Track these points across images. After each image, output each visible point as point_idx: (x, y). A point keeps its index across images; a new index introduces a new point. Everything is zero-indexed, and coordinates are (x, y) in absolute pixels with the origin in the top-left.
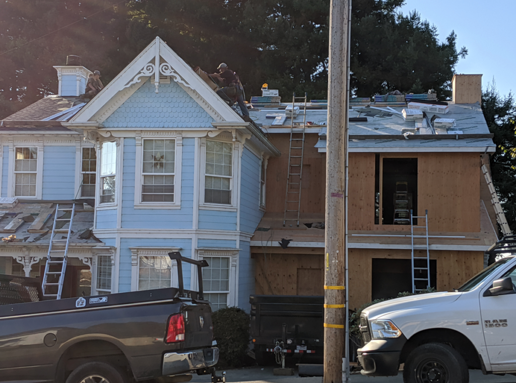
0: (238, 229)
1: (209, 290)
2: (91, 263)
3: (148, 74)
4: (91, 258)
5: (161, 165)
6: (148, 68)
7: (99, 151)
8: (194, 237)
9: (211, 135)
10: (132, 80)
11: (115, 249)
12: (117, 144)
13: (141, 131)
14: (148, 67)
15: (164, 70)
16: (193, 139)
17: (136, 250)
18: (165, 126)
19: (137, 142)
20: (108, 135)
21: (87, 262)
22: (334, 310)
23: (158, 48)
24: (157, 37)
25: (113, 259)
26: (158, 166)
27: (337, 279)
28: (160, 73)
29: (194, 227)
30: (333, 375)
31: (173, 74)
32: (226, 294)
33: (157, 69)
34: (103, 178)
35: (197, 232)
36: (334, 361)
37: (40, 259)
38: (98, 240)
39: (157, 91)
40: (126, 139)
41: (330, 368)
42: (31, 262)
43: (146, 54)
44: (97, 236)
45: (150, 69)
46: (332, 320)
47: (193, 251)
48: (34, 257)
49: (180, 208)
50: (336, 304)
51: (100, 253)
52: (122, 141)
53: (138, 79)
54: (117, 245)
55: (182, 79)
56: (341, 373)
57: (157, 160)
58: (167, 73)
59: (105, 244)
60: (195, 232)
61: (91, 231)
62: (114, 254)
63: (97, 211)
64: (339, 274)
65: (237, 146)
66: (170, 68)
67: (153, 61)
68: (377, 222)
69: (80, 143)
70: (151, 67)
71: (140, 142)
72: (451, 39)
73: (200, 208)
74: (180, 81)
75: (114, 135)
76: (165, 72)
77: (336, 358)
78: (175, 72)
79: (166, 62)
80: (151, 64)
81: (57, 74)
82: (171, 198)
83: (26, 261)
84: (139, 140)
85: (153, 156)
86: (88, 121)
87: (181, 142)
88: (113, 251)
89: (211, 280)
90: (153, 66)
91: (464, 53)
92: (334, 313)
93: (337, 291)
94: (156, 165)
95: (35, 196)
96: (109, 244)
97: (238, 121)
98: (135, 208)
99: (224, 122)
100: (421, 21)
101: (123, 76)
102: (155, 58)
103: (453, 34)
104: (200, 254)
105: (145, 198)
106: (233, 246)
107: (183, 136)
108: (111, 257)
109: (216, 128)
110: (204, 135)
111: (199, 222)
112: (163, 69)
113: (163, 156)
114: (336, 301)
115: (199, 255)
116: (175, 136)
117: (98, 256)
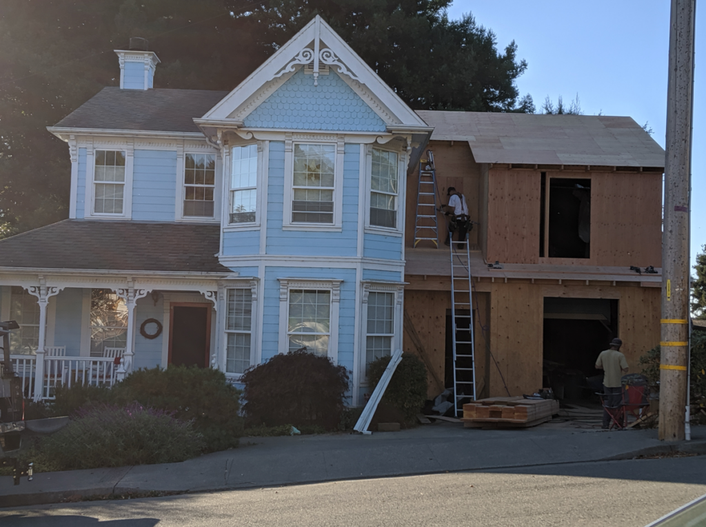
0: (403, 259)
1: (374, 333)
2: (216, 298)
3: (304, 61)
4: (216, 293)
5: (317, 176)
6: (305, 54)
7: (228, 157)
8: (359, 267)
9: (381, 141)
10: (284, 68)
11: (258, 280)
12: (258, 148)
13: (293, 133)
14: (304, 52)
15: (325, 58)
16: (358, 146)
17: (286, 282)
18: (323, 128)
19: (286, 147)
20: (249, 137)
21: (211, 296)
22: (678, 348)
23: (318, 29)
24: (318, 16)
25: (255, 293)
26: (313, 178)
27: (682, 311)
28: (320, 61)
29: (359, 255)
30: (675, 427)
31: (336, 63)
32: (390, 337)
33: (316, 56)
34: (233, 191)
35: (363, 261)
36: (677, 410)
37: (148, 292)
38: (227, 270)
39: (316, 83)
40: (272, 143)
41: (671, 418)
42: (135, 295)
43: (302, 35)
44: (225, 264)
45: (306, 56)
46: (674, 360)
47: (358, 284)
48: (140, 290)
49: (340, 230)
50: (680, 341)
51: (231, 285)
52: (267, 145)
53: (292, 67)
54: (261, 275)
55: (349, 70)
56: (684, 424)
57: (312, 171)
58: (330, 61)
59: (239, 274)
60: (360, 261)
61: (217, 258)
62: (256, 287)
63: (224, 232)
64: (684, 306)
65: (403, 156)
66: (333, 55)
67: (311, 45)
68: (542, 254)
69: (183, 147)
70: (308, 53)
71: (291, 147)
72: (511, 50)
73: (366, 231)
74: (346, 72)
75: (257, 136)
76: (326, 60)
77: (679, 406)
78: (339, 60)
79: (328, 48)
80: (308, 49)
81: (118, 60)
82: (329, 218)
83: (129, 294)
84: (289, 144)
85: (306, 165)
86: (227, 117)
87: (343, 149)
88: (256, 283)
89: (376, 320)
90: (311, 51)
91: (523, 67)
92: (677, 352)
93: (681, 326)
94: (310, 175)
95: (122, 213)
96: (245, 274)
97: (419, 124)
98: (284, 229)
99: (402, 125)
100: (476, 25)
101: (272, 62)
102: (314, 41)
103: (513, 44)
104: (366, 288)
105: (296, 217)
106: (397, 279)
107: (346, 141)
108: (252, 291)
109: (391, 132)
110: (372, 140)
111: (364, 248)
112: (324, 56)
113: (319, 165)
114: (680, 338)
115: (364, 289)
116: (336, 141)
117: (227, 289)
